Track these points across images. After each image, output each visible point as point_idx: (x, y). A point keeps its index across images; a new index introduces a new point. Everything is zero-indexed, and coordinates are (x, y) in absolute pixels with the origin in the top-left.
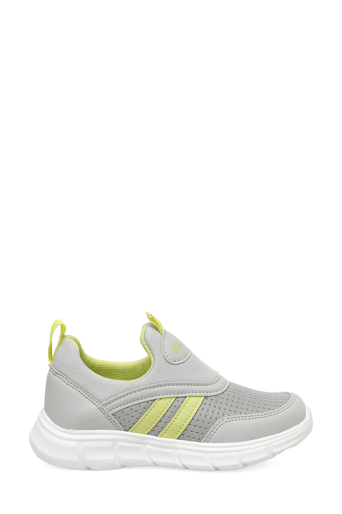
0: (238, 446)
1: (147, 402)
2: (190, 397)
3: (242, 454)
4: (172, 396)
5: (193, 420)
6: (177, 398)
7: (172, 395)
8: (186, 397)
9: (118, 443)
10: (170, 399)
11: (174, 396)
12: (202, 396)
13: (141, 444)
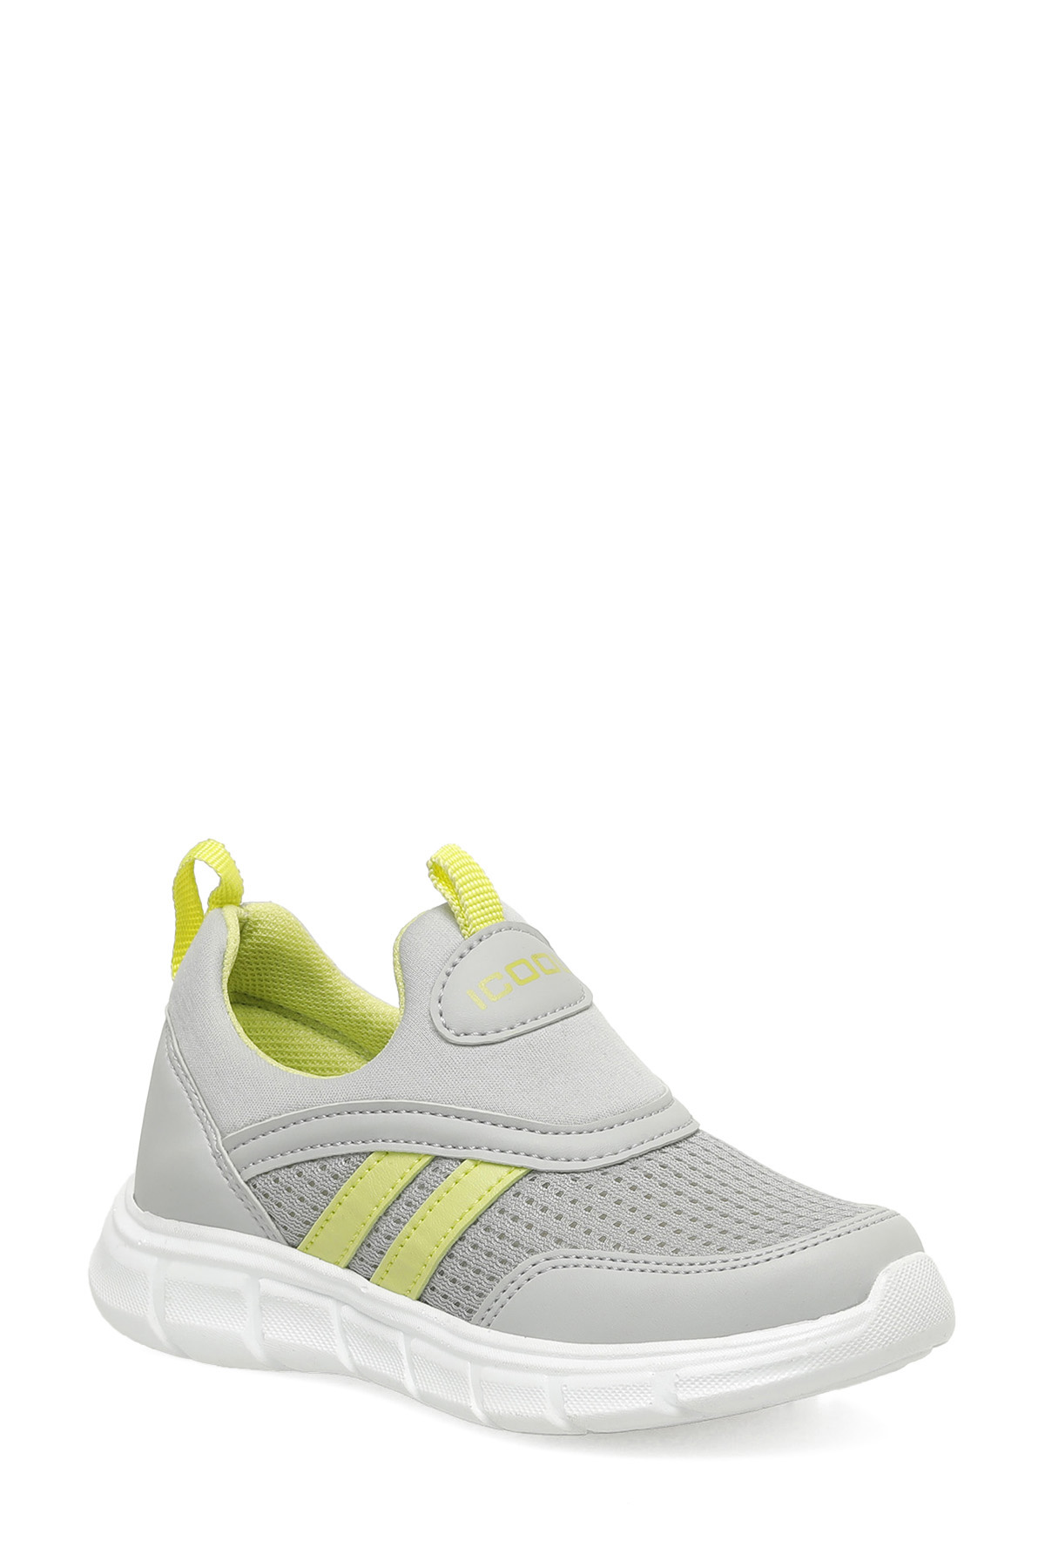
0: (563, 1356)
1: (347, 1157)
2: (477, 1162)
3: (566, 1386)
4: (421, 1152)
5: (460, 1243)
6: (436, 1158)
7: (424, 1148)
8: (462, 1161)
9: (260, 1281)
10: (414, 1160)
11: (428, 1152)
12: (516, 1167)
13: (331, 1297)
